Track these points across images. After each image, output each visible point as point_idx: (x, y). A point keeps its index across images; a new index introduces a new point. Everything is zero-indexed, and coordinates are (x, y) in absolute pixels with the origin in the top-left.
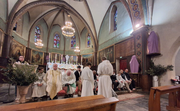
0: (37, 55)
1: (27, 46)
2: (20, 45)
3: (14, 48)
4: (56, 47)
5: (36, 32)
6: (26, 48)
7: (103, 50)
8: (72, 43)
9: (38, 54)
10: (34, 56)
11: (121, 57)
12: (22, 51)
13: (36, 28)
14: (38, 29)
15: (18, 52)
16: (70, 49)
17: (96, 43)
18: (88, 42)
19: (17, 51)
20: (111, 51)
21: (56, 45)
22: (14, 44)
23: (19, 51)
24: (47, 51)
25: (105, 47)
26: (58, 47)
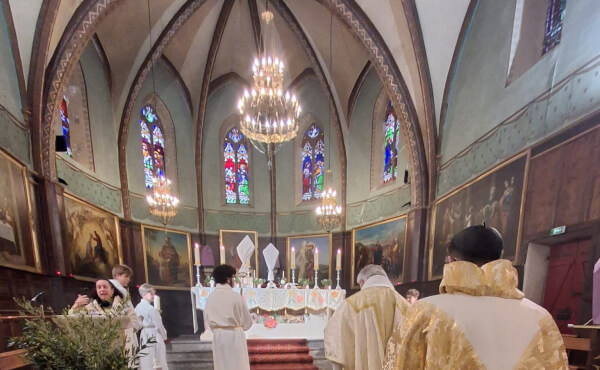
0: (164, 248)
1: (122, 215)
2: (96, 213)
3: (77, 229)
4: (238, 200)
5: (145, 141)
6: (121, 222)
7: (463, 194)
8: (307, 171)
9: (168, 242)
10: (157, 257)
11: (556, 231)
12: (108, 238)
13: (144, 118)
14: (151, 119)
15: (94, 244)
16: (298, 202)
17: (429, 151)
18: (388, 154)
19: (90, 243)
20: (507, 193)
21: (235, 190)
22: (73, 214)
23: (98, 240)
24: (200, 228)
25: (472, 172)
26: (244, 199)
